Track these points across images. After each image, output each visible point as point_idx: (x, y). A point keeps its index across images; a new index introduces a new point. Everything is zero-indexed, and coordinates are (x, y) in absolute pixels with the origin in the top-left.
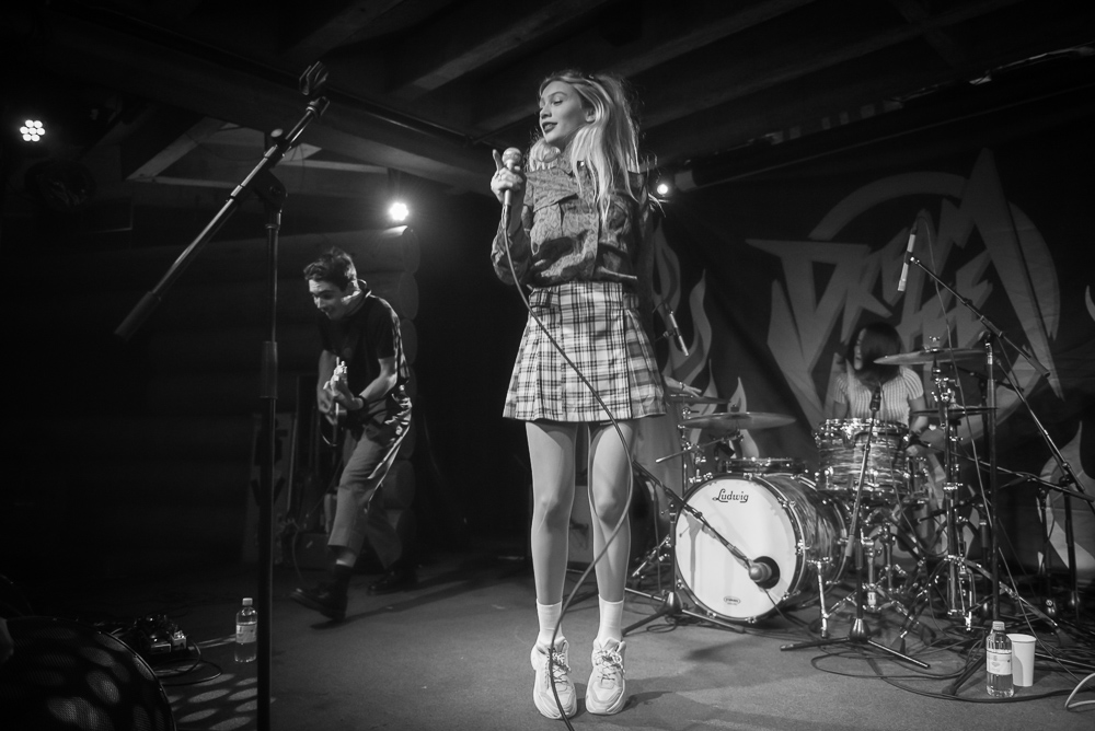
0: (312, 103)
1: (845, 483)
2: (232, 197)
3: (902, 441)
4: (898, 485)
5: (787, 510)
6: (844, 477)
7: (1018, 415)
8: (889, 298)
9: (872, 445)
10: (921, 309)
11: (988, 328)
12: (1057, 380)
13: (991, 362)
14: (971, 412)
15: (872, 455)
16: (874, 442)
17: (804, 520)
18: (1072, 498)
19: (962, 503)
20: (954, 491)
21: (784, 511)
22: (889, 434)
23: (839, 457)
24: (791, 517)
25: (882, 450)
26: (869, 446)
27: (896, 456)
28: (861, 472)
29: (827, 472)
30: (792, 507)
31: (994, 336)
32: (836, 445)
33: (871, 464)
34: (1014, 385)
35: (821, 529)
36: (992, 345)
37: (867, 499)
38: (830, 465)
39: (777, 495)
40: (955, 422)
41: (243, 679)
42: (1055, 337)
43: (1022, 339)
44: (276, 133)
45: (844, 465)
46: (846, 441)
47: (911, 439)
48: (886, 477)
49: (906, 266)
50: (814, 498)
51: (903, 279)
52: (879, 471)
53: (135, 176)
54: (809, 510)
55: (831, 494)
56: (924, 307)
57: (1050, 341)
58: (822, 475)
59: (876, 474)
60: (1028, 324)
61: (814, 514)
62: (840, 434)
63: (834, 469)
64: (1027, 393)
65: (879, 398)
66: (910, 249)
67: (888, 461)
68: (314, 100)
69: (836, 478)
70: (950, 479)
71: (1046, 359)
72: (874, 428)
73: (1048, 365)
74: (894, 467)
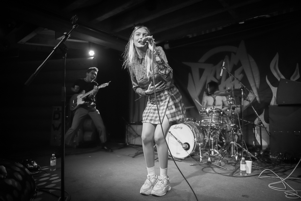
0: (74, 26)
1: (206, 124)
2: (54, 50)
3: (220, 114)
4: (219, 125)
5: (192, 131)
6: (206, 122)
7: (249, 107)
8: (218, 77)
9: (213, 115)
11: (242, 85)
12: (259, 98)
13: (242, 94)
14: (238, 107)
15: (213, 117)
17: (196, 133)
18: (262, 128)
19: (235, 129)
20: (233, 126)
21: (191, 131)
22: (217, 112)
23: (205, 118)
24: (193, 133)
25: (216, 116)
26: (212, 115)
27: (219, 117)
28: (210, 121)
29: (202, 121)
30: (193, 130)
31: (243, 87)
32: (204, 115)
33: (213, 119)
34: (248, 99)
35: (200, 135)
36: (243, 90)
37: (212, 128)
38: (203, 119)
39: (189, 127)
40: (234, 108)
41: (53, 175)
42: (258, 88)
43: (250, 89)
44: (65, 33)
45: (206, 119)
46: (207, 113)
48: (217, 123)
49: (222, 70)
50: (199, 128)
51: (222, 73)
52: (215, 121)
53: (20, 42)
54: (198, 131)
55: (203, 127)
57: (257, 89)
58: (201, 122)
59: (214, 122)
60: (252, 85)
61: (199, 132)
62: (205, 112)
63: (204, 120)
64: (251, 102)
65: (215, 103)
66: (223, 65)
67: (217, 118)
68: (74, 25)
69: (204, 123)
70: (232, 123)
71: (256, 93)
72: (214, 110)
73: (257, 95)
74: (218, 120)
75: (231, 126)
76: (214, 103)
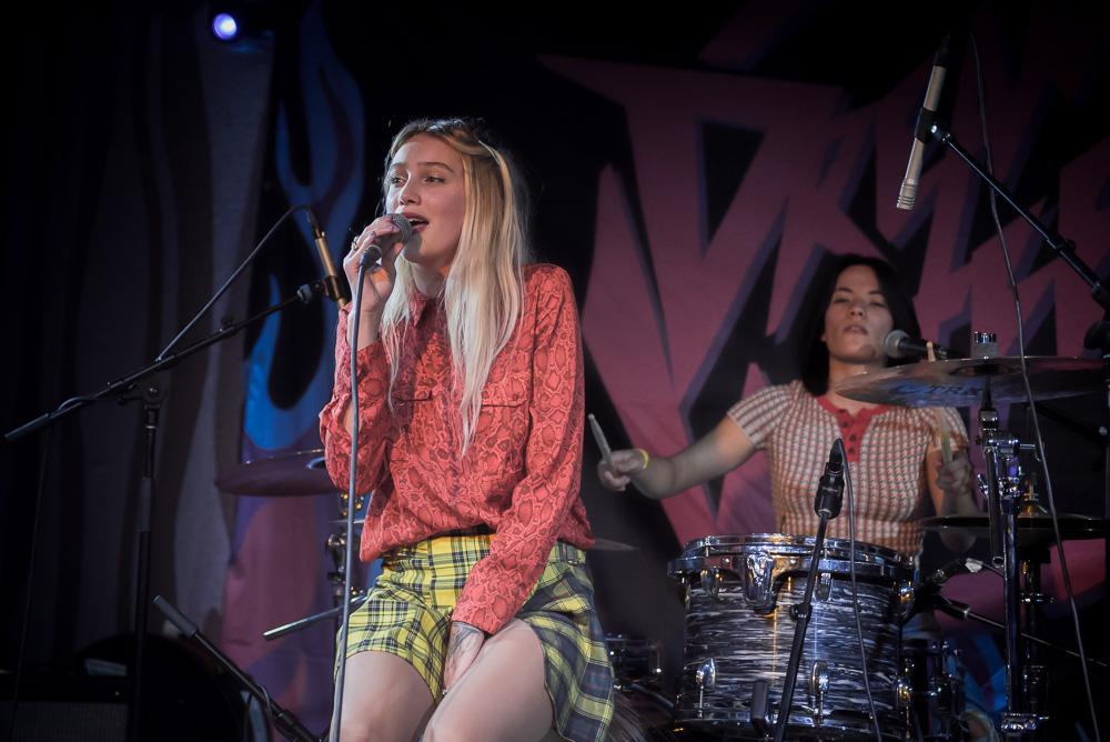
1: (746, 704)
3: (895, 598)
4: (881, 714)
6: (743, 687)
9: (816, 606)
10: (968, 259)
14: (1074, 531)
15: (816, 631)
16: (822, 598)
22: (859, 578)
25: (841, 619)
26: (807, 609)
27: (880, 640)
29: (701, 674)
32: (726, 602)
33: (814, 654)
38: (713, 652)
45: (744, 655)
46: (752, 593)
47: (918, 594)
48: (851, 692)
49: (917, 148)
51: (910, 180)
52: (832, 675)
55: (709, 732)
56: (976, 255)
58: (691, 684)
59: (823, 680)
62: (736, 574)
63: (722, 667)
65: (839, 482)
66: (930, 103)
67: (856, 649)
69: (724, 690)
70: (1020, 704)
72: (823, 560)
74: (873, 666)
75: (1009, 738)
76: (824, 481)
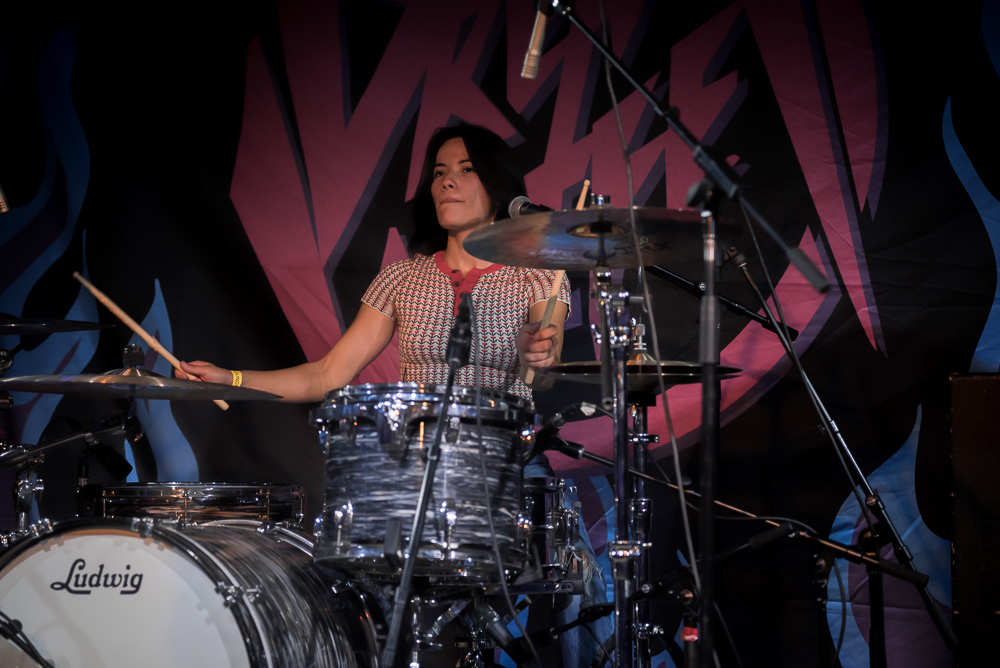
1: (380, 541)
3: (517, 440)
4: (504, 547)
5: (236, 608)
6: (378, 525)
7: (780, 388)
9: (446, 449)
10: (589, 130)
11: (709, 175)
12: (874, 309)
13: (710, 255)
14: (678, 377)
15: (448, 471)
16: (451, 440)
17: (278, 636)
19: (647, 588)
20: (632, 559)
21: (228, 612)
22: (485, 422)
23: (369, 478)
24: (246, 629)
25: (469, 460)
26: (437, 451)
27: (504, 477)
28: (417, 513)
29: (339, 514)
30: (248, 600)
31: (719, 193)
32: (365, 448)
33: (444, 493)
35: (320, 656)
36: (715, 216)
37: (428, 580)
38: (350, 495)
39: (214, 574)
40: (643, 395)
42: (873, 210)
43: (801, 217)
45: (380, 496)
46: (386, 436)
48: (476, 527)
49: (540, 20)
50: (313, 578)
51: (534, 50)
52: (460, 512)
54: (296, 609)
55: (347, 569)
57: (864, 223)
58: (330, 524)
59: (452, 517)
60: (819, 178)
61: (304, 618)
62: (371, 420)
63: (357, 507)
64: (801, 344)
65: (468, 334)
67: (481, 487)
69: (361, 529)
71: (854, 260)
72: (454, 408)
73: (854, 277)
74: (496, 502)
75: (617, 564)
76: (454, 332)
